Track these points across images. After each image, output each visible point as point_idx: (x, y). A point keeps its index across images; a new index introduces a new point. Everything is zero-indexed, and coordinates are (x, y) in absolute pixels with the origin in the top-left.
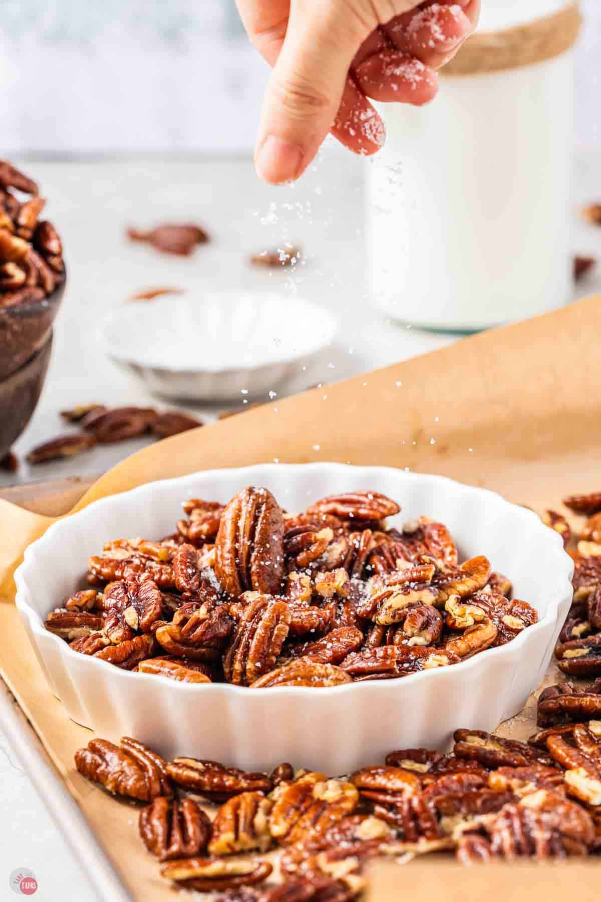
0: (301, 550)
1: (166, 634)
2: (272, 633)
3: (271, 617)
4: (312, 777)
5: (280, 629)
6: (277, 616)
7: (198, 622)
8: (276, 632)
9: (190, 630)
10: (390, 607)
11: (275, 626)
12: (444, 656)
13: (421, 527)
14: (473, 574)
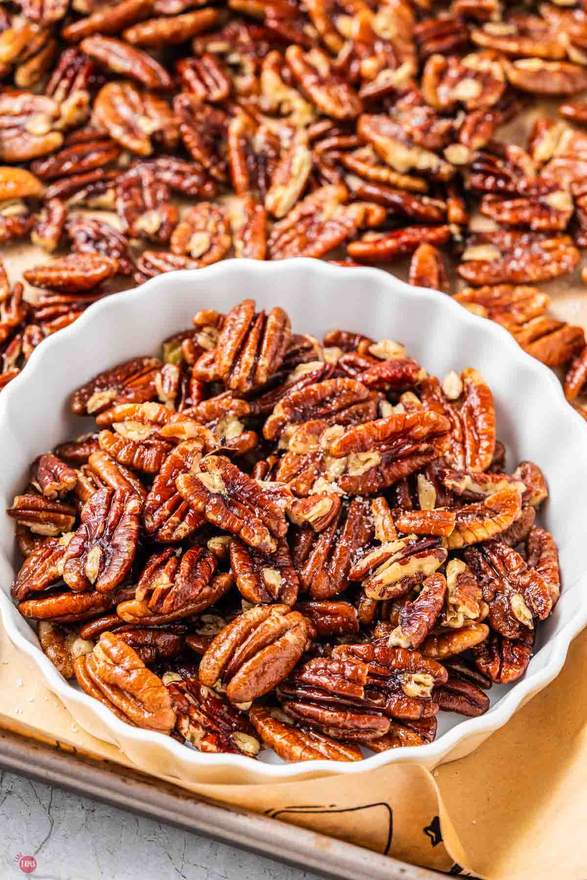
10: (380, 582)
12: (430, 676)
13: (466, 389)
14: (498, 513)
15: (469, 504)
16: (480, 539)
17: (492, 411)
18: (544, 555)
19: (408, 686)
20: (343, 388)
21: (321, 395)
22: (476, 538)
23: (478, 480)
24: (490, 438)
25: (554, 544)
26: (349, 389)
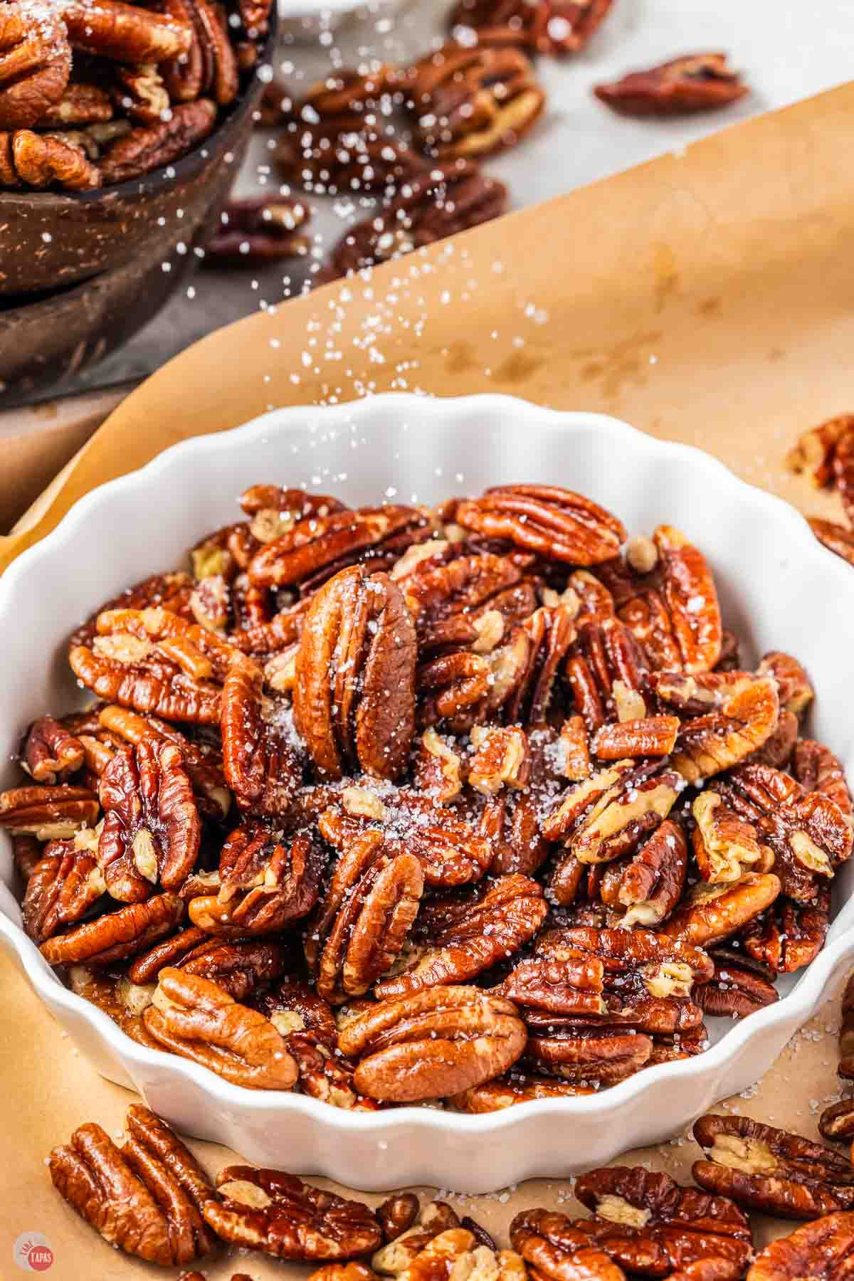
0: (446, 687)
1: (207, 916)
2: (389, 917)
3: (388, 891)
4: (449, 1240)
5: (404, 911)
6: (398, 886)
7: (264, 899)
8: (396, 916)
9: (247, 913)
10: (597, 835)
11: (395, 904)
12: (686, 965)
13: (663, 556)
14: (746, 723)
15: (700, 716)
16: (725, 765)
17: (709, 581)
18: (822, 777)
19: (654, 981)
20: (481, 570)
21: (450, 585)
22: (718, 763)
23: (706, 683)
24: (712, 620)
25: (834, 759)
26: (490, 570)
